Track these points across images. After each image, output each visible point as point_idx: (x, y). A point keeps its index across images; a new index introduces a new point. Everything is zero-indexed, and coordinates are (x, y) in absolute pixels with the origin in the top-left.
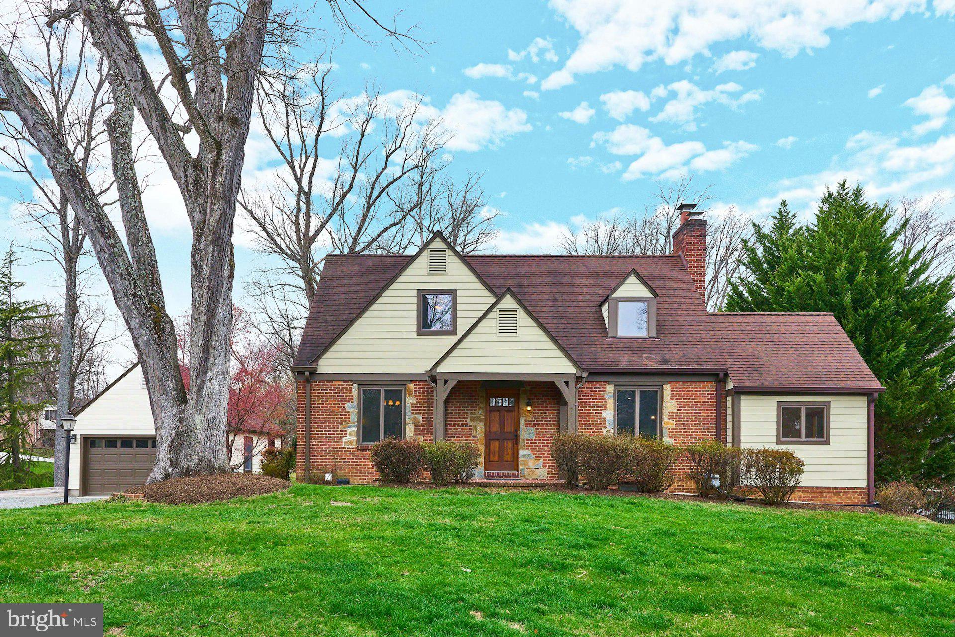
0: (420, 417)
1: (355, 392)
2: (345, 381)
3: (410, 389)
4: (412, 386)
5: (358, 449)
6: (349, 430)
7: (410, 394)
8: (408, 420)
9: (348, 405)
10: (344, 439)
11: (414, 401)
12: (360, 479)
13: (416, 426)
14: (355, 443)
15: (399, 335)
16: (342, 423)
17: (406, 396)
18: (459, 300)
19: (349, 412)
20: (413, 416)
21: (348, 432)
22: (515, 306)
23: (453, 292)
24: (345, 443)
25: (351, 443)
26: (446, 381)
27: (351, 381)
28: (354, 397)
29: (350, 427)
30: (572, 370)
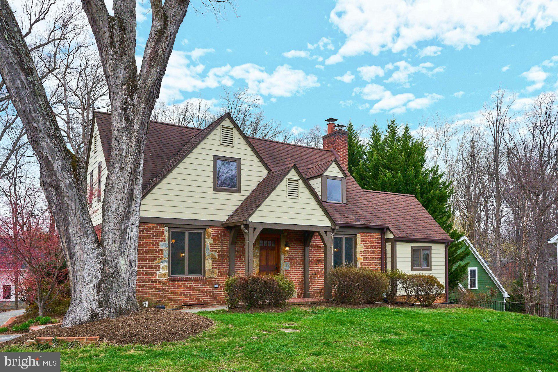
0: (216, 254)
1: (166, 234)
2: (158, 224)
3: (208, 232)
4: (210, 230)
5: (169, 280)
6: (162, 265)
7: (209, 236)
8: (207, 256)
9: (160, 244)
10: (158, 272)
11: (212, 241)
12: (171, 305)
13: (213, 261)
14: (167, 276)
15: (199, 189)
16: (156, 259)
17: (205, 238)
18: (242, 167)
19: (162, 250)
20: (211, 253)
21: (161, 266)
22: (297, 177)
23: (237, 161)
24: (159, 275)
25: (164, 275)
26: (255, 229)
27: (164, 224)
28: (166, 238)
29: (162, 262)
30: (329, 224)
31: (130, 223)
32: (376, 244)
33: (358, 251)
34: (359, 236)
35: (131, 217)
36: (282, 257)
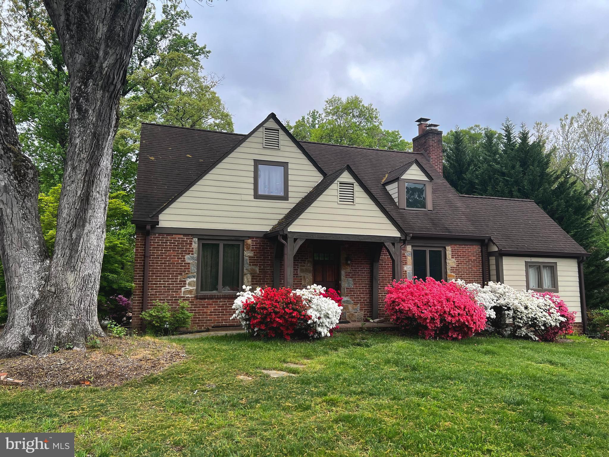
0: (257, 269)
1: (195, 246)
2: (185, 235)
3: (247, 244)
4: (249, 241)
5: (196, 297)
6: (188, 281)
7: (248, 249)
8: (245, 271)
9: (187, 257)
10: (183, 289)
11: (251, 254)
12: (199, 326)
13: (253, 276)
14: (194, 293)
15: (238, 197)
16: (181, 274)
17: (243, 250)
18: (290, 172)
19: (189, 263)
20: (250, 267)
21: (187, 282)
22: (352, 180)
23: (285, 165)
24: (184, 292)
25: (190, 292)
26: (295, 240)
27: (192, 235)
28: (194, 250)
29: (189, 277)
30: (397, 234)
31: (85, 231)
32: (474, 258)
33: (448, 267)
34: (449, 249)
35: (87, 224)
36: (343, 273)
